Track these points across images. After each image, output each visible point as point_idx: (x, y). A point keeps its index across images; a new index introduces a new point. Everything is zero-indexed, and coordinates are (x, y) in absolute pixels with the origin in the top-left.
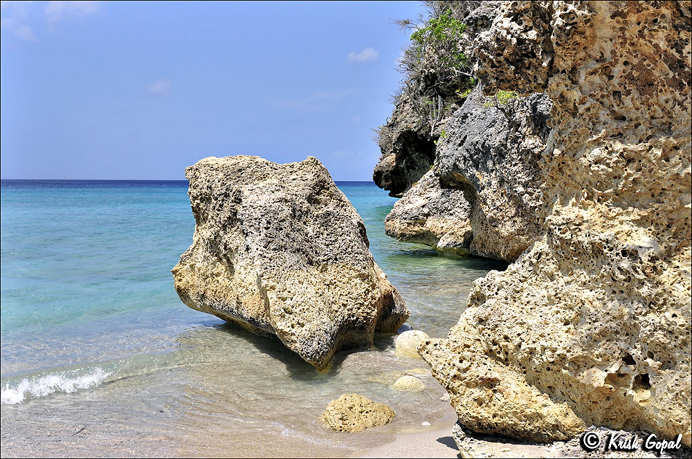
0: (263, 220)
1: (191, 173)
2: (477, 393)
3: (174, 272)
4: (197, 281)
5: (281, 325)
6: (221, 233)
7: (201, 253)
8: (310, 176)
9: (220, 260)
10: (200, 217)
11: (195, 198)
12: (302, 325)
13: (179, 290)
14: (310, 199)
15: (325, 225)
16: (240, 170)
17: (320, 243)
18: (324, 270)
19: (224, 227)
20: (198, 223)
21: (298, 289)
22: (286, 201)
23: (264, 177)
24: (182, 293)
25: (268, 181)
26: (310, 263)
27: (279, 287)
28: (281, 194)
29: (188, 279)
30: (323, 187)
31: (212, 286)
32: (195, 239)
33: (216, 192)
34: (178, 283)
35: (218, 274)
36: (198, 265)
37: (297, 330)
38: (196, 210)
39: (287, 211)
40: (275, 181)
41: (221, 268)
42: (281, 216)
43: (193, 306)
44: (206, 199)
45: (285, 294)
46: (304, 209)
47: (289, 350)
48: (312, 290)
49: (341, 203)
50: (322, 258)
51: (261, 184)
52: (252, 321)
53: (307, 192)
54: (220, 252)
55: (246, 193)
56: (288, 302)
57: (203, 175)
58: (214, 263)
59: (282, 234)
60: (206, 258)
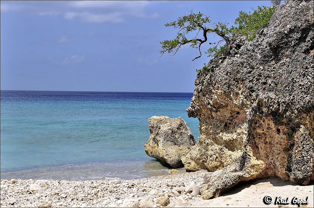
0: (164, 134)
1: (149, 120)
2: (188, 165)
3: (145, 146)
4: (150, 149)
5: (165, 157)
6: (156, 136)
7: (151, 141)
8: (179, 122)
9: (156, 143)
10: (151, 132)
11: (150, 127)
12: (171, 158)
13: (146, 151)
14: (178, 128)
15: (181, 135)
16: (161, 121)
17: (179, 140)
18: (179, 146)
19: (156, 135)
20: (151, 134)
21: (170, 150)
22: (170, 129)
23: (167, 123)
24: (147, 152)
25: (167, 124)
26: (175, 144)
27: (166, 149)
28: (169, 128)
29: (148, 148)
30: (182, 125)
31: (154, 150)
32: (150, 137)
33: (155, 126)
34: (146, 149)
35: (155, 147)
36: (151, 144)
37: (169, 159)
38: (150, 130)
39: (170, 131)
40: (169, 124)
41: (156, 145)
42: (169, 133)
43: (149, 155)
44: (153, 127)
45: (167, 151)
46: (176, 131)
47: (167, 163)
48: (174, 151)
49: (186, 129)
50: (179, 143)
51: (166, 124)
52: (162, 158)
53: (177, 127)
54: (156, 141)
55: (161, 127)
56: (168, 153)
57: (152, 121)
58: (154, 144)
59: (168, 137)
60: (152, 143)
